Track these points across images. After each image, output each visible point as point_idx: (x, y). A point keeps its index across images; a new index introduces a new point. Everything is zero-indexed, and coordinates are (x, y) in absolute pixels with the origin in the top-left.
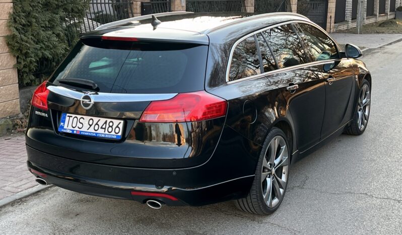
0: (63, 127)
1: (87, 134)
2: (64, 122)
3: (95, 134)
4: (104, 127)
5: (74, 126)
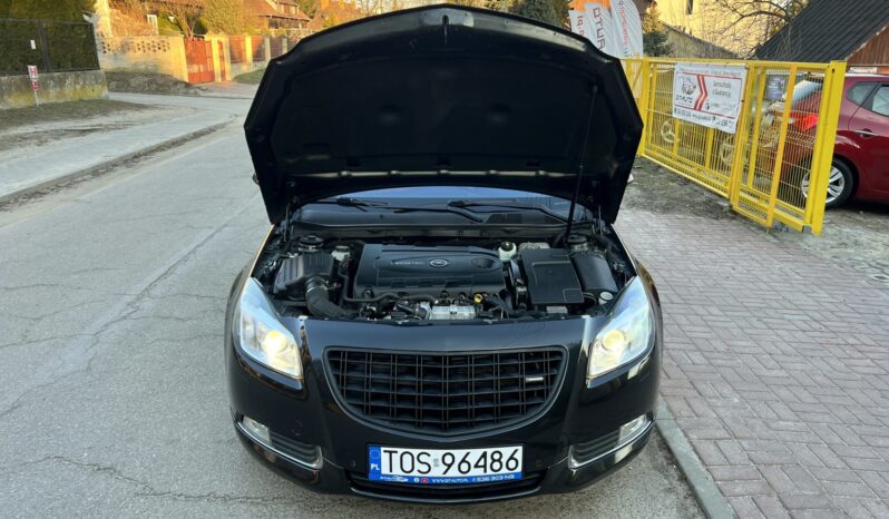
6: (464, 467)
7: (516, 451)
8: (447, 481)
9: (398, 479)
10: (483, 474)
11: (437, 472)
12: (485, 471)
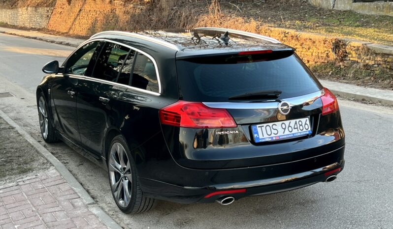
0: (258, 138)
1: (285, 137)
2: (257, 133)
3: (292, 135)
4: (296, 127)
5: (269, 134)
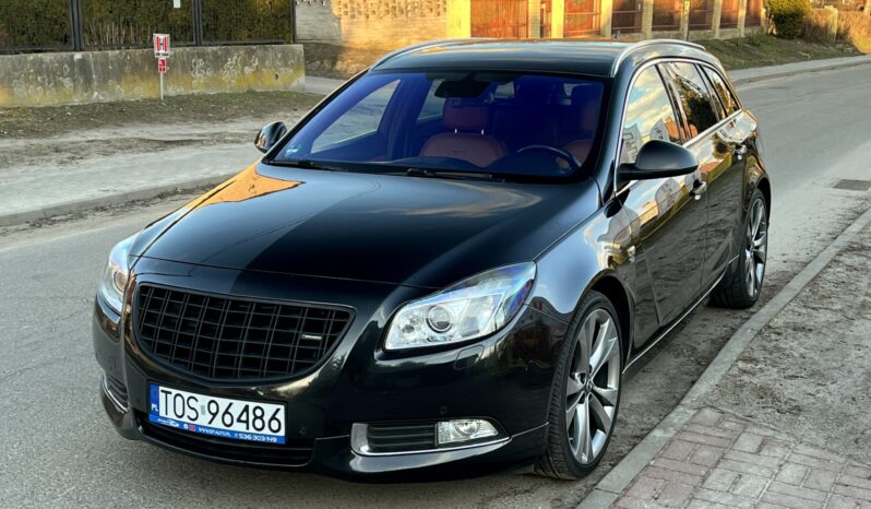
6: (228, 419)
7: (278, 410)
8: (211, 432)
9: (172, 424)
10: (246, 431)
11: (203, 420)
12: (248, 428)
